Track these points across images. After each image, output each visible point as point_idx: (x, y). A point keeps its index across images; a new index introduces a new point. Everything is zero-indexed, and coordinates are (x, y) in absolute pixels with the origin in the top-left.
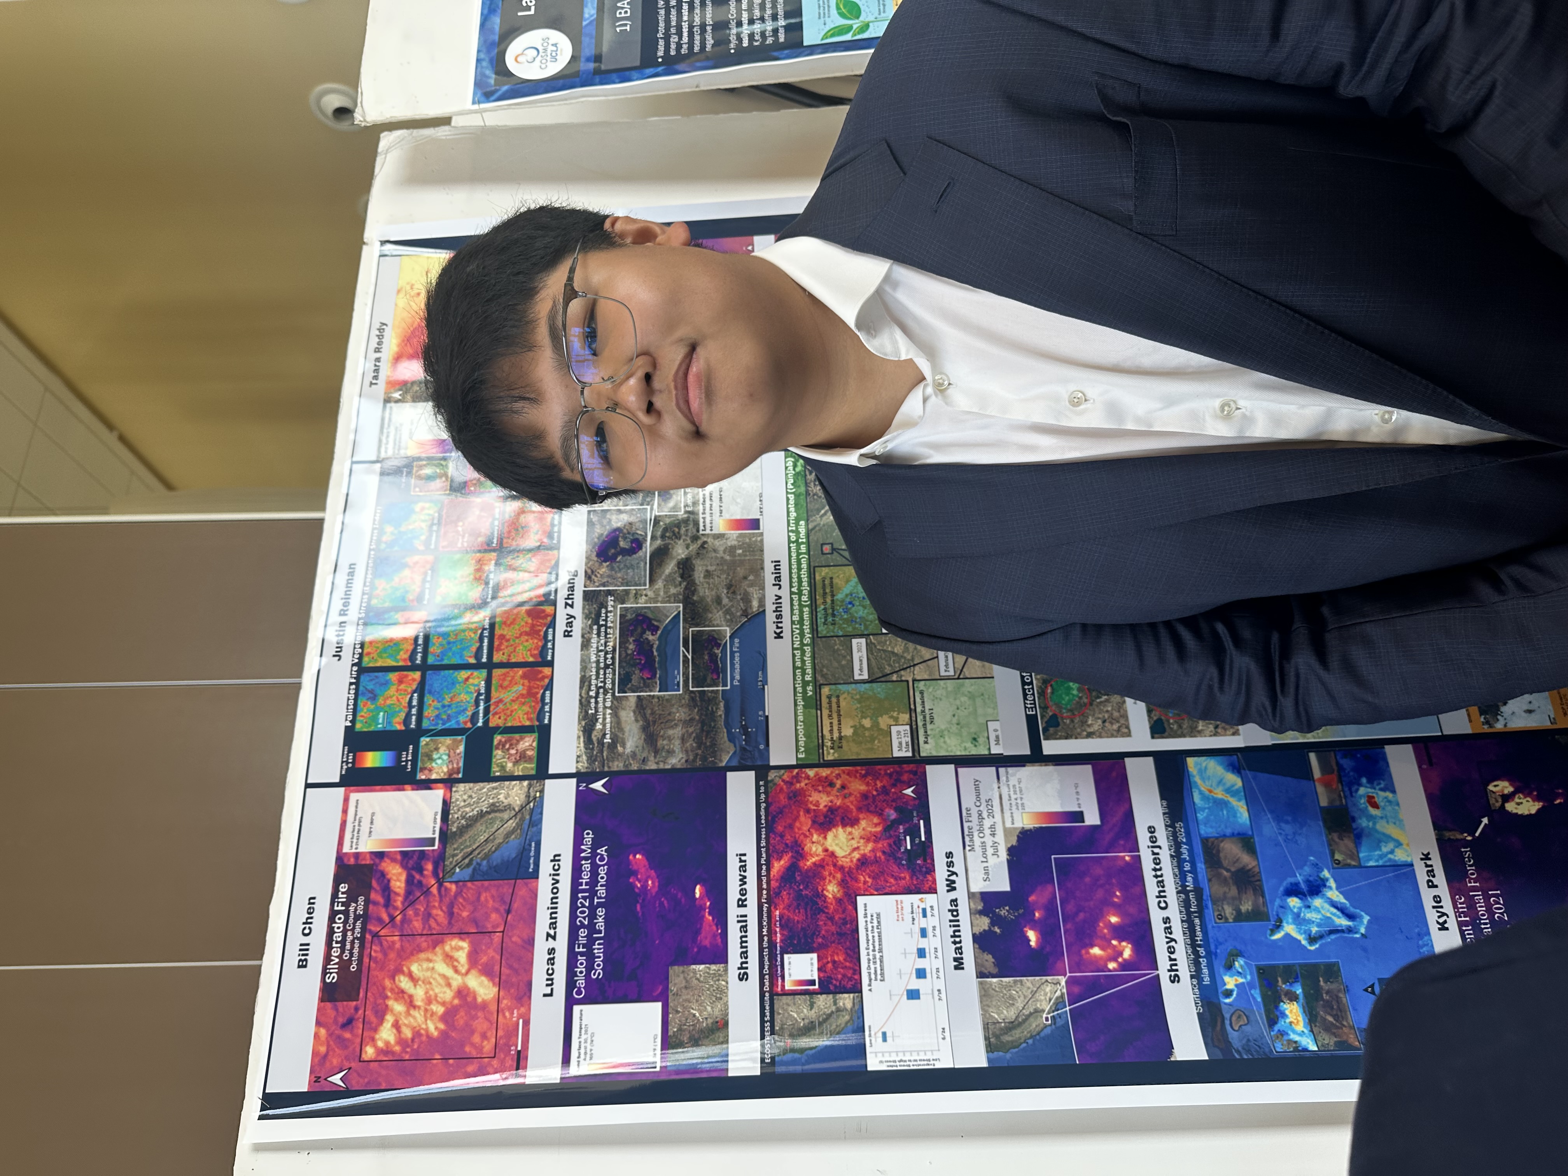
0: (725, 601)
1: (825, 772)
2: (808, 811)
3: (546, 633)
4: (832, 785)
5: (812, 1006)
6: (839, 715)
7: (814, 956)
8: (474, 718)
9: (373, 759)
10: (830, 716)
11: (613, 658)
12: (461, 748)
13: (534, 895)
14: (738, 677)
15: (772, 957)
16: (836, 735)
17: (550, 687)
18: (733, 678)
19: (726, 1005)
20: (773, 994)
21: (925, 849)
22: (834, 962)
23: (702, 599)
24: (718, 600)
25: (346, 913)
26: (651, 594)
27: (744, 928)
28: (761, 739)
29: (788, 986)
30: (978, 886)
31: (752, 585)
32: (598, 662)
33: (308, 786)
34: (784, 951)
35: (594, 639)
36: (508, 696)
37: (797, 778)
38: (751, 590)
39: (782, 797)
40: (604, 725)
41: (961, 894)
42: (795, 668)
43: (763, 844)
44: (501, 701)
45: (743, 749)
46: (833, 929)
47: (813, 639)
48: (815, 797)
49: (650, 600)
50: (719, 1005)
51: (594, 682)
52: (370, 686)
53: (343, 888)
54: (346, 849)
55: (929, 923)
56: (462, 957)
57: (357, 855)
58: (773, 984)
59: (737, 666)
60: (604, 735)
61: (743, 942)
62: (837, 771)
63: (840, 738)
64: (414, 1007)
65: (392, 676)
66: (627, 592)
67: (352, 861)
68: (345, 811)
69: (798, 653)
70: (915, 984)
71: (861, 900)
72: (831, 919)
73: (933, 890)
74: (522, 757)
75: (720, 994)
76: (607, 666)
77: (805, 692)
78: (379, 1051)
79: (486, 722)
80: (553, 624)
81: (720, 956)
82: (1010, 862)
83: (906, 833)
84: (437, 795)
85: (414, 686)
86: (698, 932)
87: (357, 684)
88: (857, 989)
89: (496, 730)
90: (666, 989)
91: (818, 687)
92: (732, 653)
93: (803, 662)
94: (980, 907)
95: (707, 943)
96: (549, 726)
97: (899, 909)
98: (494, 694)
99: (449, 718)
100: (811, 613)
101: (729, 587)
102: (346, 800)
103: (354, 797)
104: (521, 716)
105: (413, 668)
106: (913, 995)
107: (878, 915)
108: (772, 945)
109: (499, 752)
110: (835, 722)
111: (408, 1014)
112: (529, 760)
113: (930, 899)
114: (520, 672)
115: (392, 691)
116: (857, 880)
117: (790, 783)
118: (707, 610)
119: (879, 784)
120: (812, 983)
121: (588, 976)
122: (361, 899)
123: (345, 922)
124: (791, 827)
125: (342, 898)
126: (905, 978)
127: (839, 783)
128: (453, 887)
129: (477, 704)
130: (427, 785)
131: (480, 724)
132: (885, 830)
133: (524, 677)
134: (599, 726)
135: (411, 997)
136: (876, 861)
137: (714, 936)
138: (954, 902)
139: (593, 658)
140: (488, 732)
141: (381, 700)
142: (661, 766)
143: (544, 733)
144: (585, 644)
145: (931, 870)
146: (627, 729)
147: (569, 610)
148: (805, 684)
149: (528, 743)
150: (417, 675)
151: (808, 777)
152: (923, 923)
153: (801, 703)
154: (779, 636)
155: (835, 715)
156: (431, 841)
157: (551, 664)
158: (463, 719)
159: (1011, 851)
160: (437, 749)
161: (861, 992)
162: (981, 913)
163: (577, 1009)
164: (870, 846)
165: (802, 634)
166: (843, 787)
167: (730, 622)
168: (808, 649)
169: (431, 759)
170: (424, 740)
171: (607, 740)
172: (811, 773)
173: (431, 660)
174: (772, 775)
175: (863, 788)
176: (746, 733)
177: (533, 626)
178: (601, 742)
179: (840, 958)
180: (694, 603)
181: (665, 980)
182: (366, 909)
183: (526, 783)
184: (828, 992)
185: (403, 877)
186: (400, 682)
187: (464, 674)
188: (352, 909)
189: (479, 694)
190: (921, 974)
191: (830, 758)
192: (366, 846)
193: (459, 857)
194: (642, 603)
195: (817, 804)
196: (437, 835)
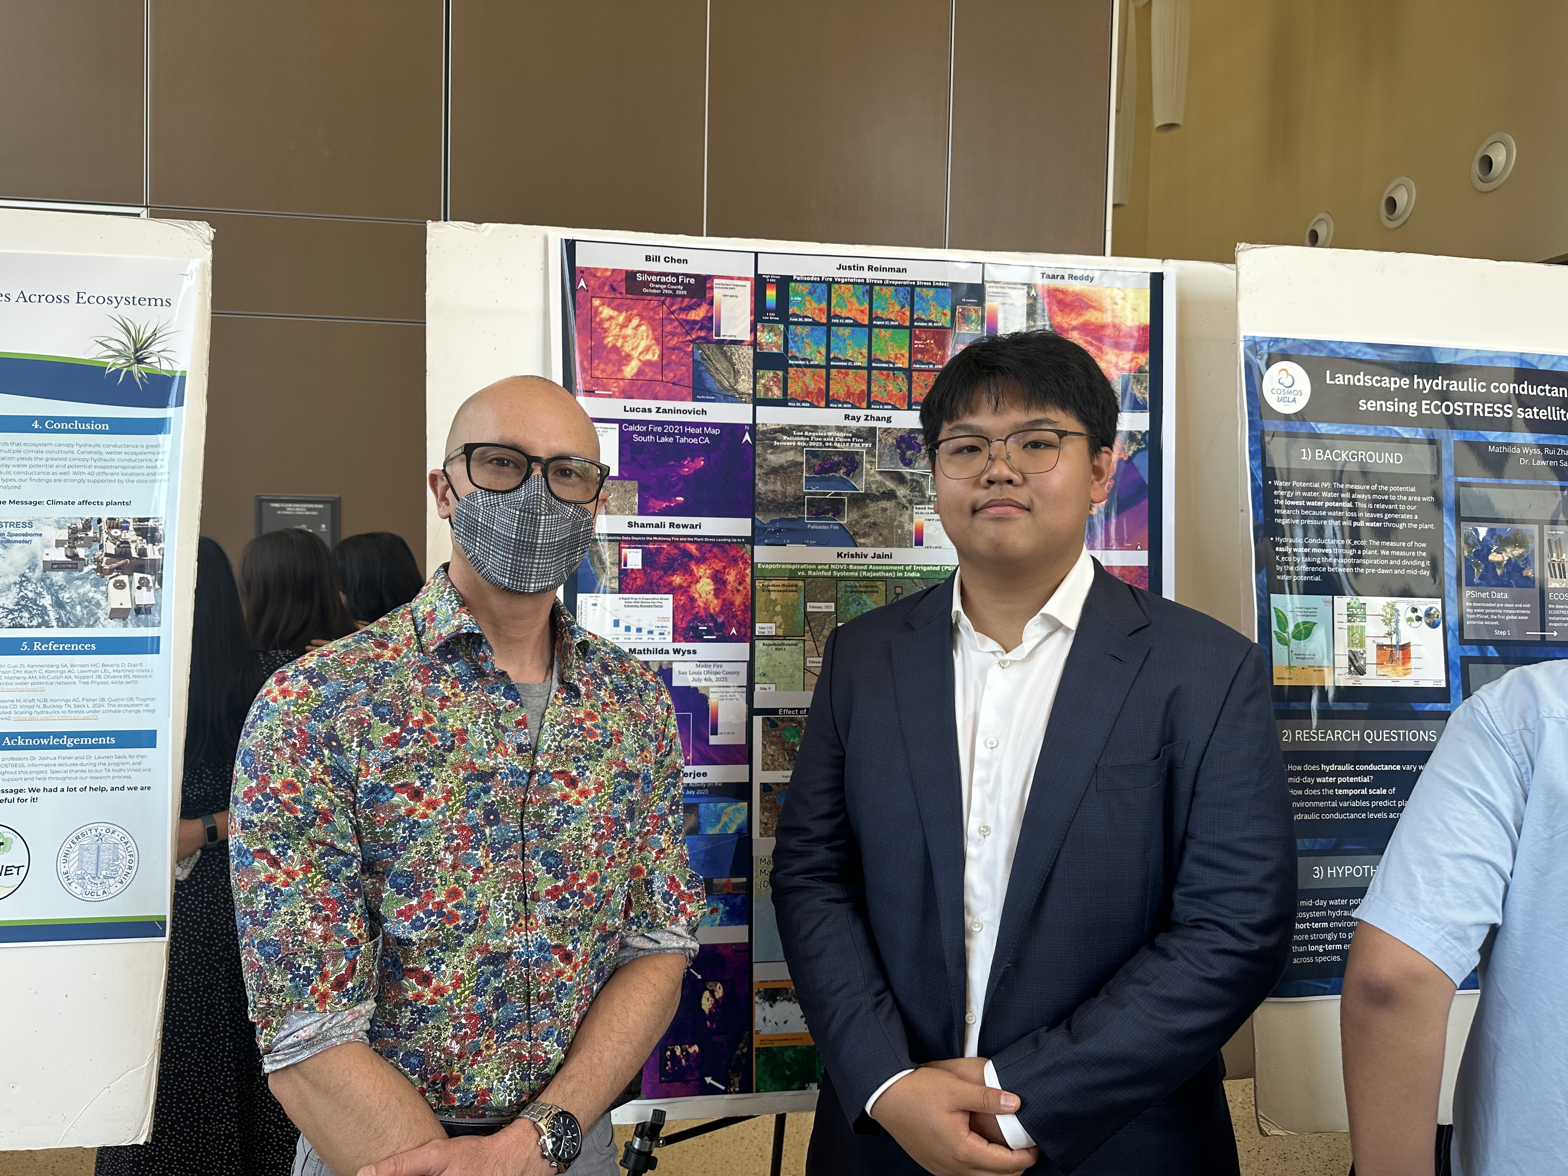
0: (865, 521)
1: (748, 580)
2: (725, 568)
3: (849, 403)
4: (740, 584)
5: (612, 564)
6: (784, 591)
7: (640, 567)
8: (795, 358)
9: (771, 295)
10: (784, 585)
11: (829, 447)
12: (775, 350)
13: (683, 399)
14: (813, 527)
15: (640, 542)
16: (771, 588)
17: (812, 406)
18: (812, 524)
19: (615, 514)
20: (620, 541)
21: (698, 638)
22: (636, 578)
23: (867, 506)
24: (865, 516)
25: (677, 283)
26: (872, 471)
27: (657, 526)
28: (771, 541)
29: (624, 551)
30: (676, 667)
31: (875, 539)
32: (827, 437)
33: (756, 254)
34: (643, 549)
35: (842, 434)
36: (808, 379)
37: (745, 562)
38: (872, 538)
39: (734, 552)
40: (785, 441)
41: (671, 657)
42: (817, 565)
43: (706, 539)
44: (805, 375)
45: (765, 529)
46: (655, 579)
47: (836, 577)
48: (733, 573)
49: (867, 471)
50: (615, 510)
51: (814, 434)
52: (818, 290)
53: (692, 281)
54: (716, 281)
55: (656, 637)
56: (649, 356)
57: (712, 288)
58: (625, 541)
59: (820, 527)
60: (779, 441)
61: (649, 525)
62: (749, 587)
63: (769, 591)
64: (621, 329)
65: (824, 305)
66: (874, 456)
67: (708, 285)
68: (739, 279)
69: (827, 567)
70: (622, 625)
71: (670, 597)
72: (660, 578)
73: (674, 640)
74: (768, 389)
75: (621, 511)
76: (824, 442)
77: (801, 570)
78: (597, 308)
79: (791, 366)
80: (854, 407)
81: (642, 512)
82: (688, 688)
83: (708, 627)
84: (748, 337)
85: (817, 319)
86: (656, 498)
87: (821, 282)
88: (621, 591)
89: (786, 372)
90: (625, 479)
91: (803, 579)
92: (829, 524)
93: (821, 570)
94: (664, 667)
95: (650, 503)
96: (787, 406)
97: (665, 619)
98: (809, 370)
99: (795, 342)
100: (854, 577)
101: (875, 524)
102: (746, 279)
103: (748, 284)
104: (794, 388)
105: (829, 318)
106: (616, 623)
107: (661, 607)
108: (647, 542)
109: (771, 375)
110: (780, 588)
111: (617, 325)
112: (766, 394)
113: (670, 638)
114: (823, 387)
115: (815, 305)
116: (682, 595)
117: (742, 557)
118: (859, 508)
119: (739, 613)
120: (625, 565)
121: (635, 432)
122: (685, 292)
123: (672, 283)
124: (715, 557)
125: (686, 281)
126: (626, 619)
127: (741, 588)
128: (690, 350)
129: (803, 360)
130: (754, 330)
131: (790, 362)
132: (711, 614)
133: (820, 389)
134: (785, 438)
135: (627, 326)
136: (693, 608)
137: (654, 508)
138: (667, 652)
139: (830, 434)
140: (785, 367)
141: (808, 298)
142: (757, 477)
143: (782, 403)
144: (839, 429)
145: (686, 640)
146: (782, 455)
147: (863, 418)
148: (806, 571)
149: (777, 393)
150: (824, 320)
151: (745, 569)
152: (656, 633)
153: (794, 567)
154: (839, 555)
155: (784, 588)
156: (718, 334)
157: (827, 406)
158: (794, 351)
159: (696, 689)
160: (776, 335)
161: (619, 593)
162: (661, 667)
163: (617, 426)
164: (702, 605)
165: (839, 570)
166: (738, 591)
167: (850, 523)
168: (829, 574)
169: (769, 332)
170: (782, 327)
171: (776, 443)
172: (748, 571)
173: (834, 329)
174: (748, 547)
175: (737, 603)
176: (775, 531)
177: (853, 394)
178: (774, 439)
179: (638, 582)
180: (864, 500)
181: (631, 479)
182: (679, 296)
183: (751, 392)
184: (620, 574)
185: (697, 318)
186: (820, 310)
187: (823, 350)
188: (679, 287)
189: (810, 361)
190: (628, 629)
191: (757, 584)
192: (717, 294)
193: (708, 352)
194: (866, 466)
195: (728, 574)
196: (722, 338)
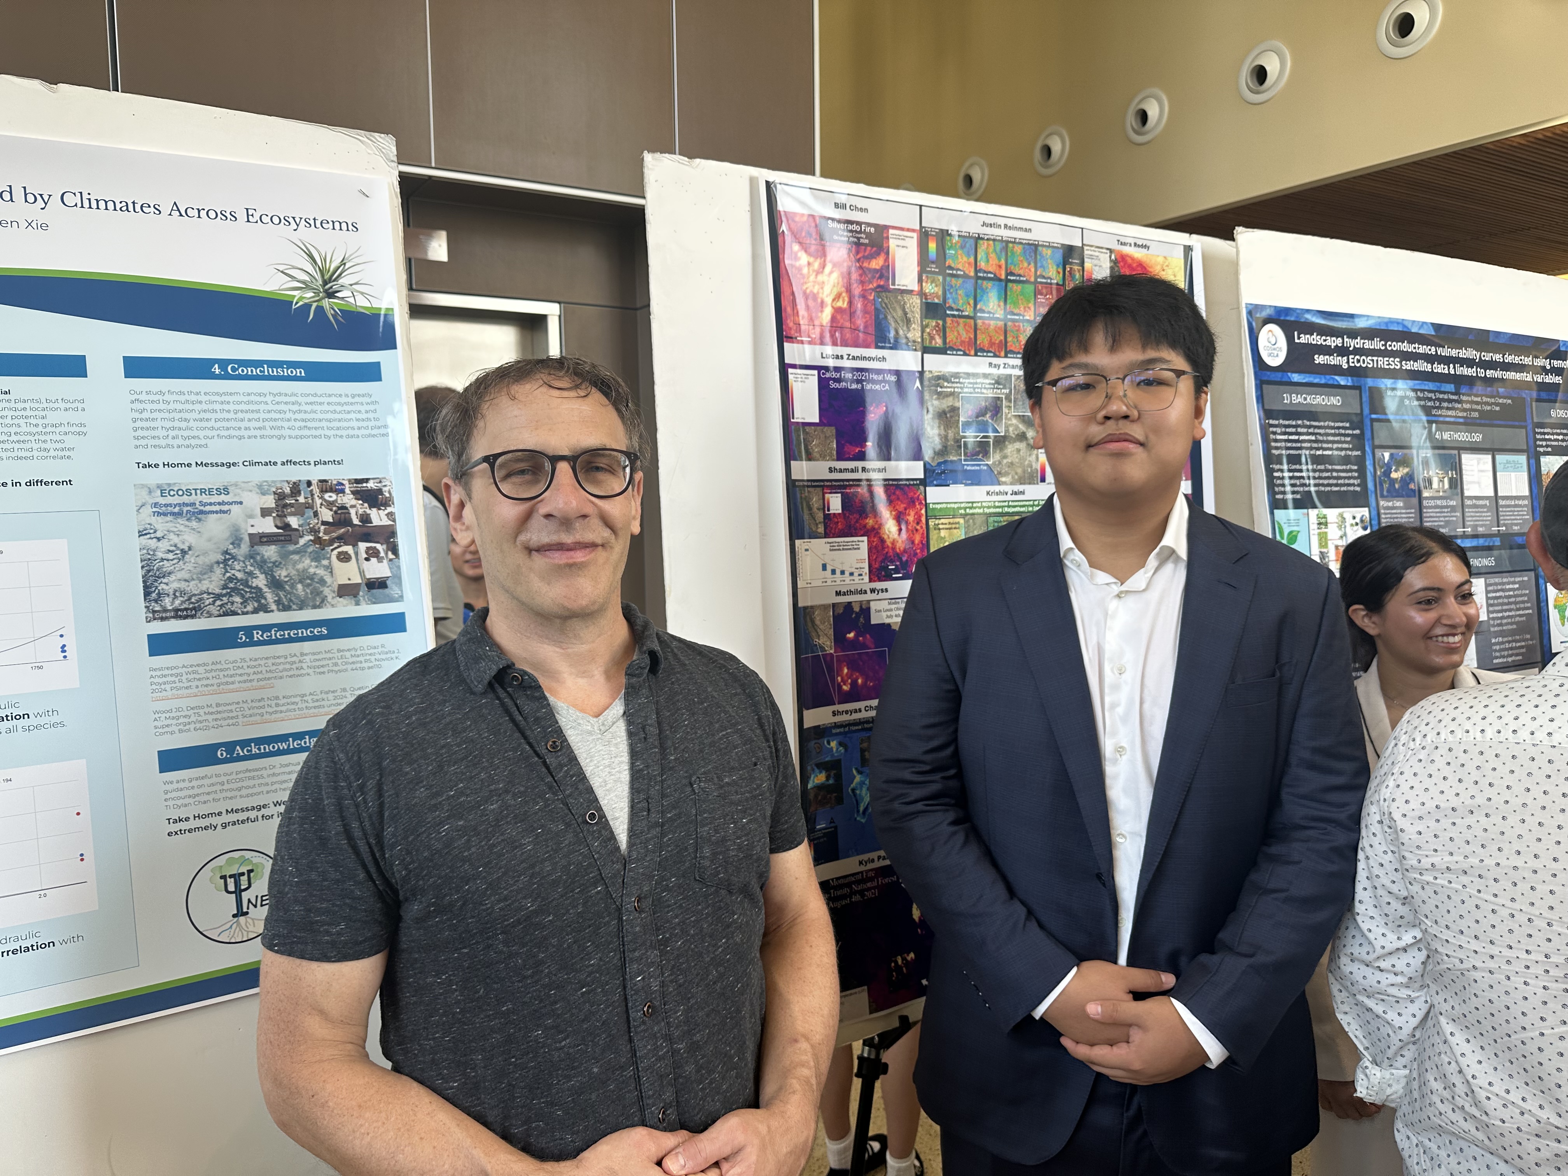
0: (1005, 461)
1: (923, 519)
2: (905, 509)
3: (991, 352)
4: (918, 523)
5: (818, 509)
6: (950, 529)
7: (840, 511)
8: (951, 309)
9: (932, 246)
10: (950, 523)
11: (978, 393)
12: (936, 301)
13: (867, 346)
14: (969, 468)
15: (840, 487)
16: (941, 526)
17: (965, 354)
18: (968, 465)
19: (818, 460)
20: (823, 487)
21: (889, 577)
22: (838, 522)
23: (1006, 447)
24: (1005, 457)
25: (860, 232)
26: (1009, 416)
27: (852, 471)
28: (939, 482)
29: (827, 496)
30: (874, 606)
31: (1013, 477)
32: (976, 383)
33: (921, 206)
34: (842, 493)
35: (988, 381)
36: (961, 329)
37: (921, 503)
38: (1010, 476)
39: (912, 494)
40: (946, 387)
41: (869, 596)
42: (973, 503)
43: (891, 482)
44: (959, 324)
45: (934, 471)
46: (852, 522)
47: (986, 514)
48: (912, 513)
49: (1006, 415)
50: (818, 456)
51: (967, 381)
52: (968, 245)
53: (873, 230)
54: (891, 231)
55: (856, 577)
56: (840, 304)
57: (888, 238)
58: (828, 486)
59: (973, 468)
60: (941, 387)
61: (846, 470)
62: (924, 526)
63: (939, 529)
64: (816, 275)
65: (972, 259)
66: (1010, 401)
67: (885, 235)
68: (908, 230)
69: (979, 505)
70: (829, 568)
71: (865, 539)
72: (857, 522)
73: (871, 580)
74: (932, 338)
75: (823, 457)
76: (974, 389)
77: (960, 508)
78: (796, 254)
79: (948, 316)
80: (995, 356)
81: (840, 457)
82: (884, 624)
83: (896, 565)
84: (915, 287)
85: (967, 272)
86: (851, 444)
87: (969, 237)
88: (826, 535)
89: (945, 322)
90: (825, 425)
91: (964, 516)
92: (979, 465)
93: (975, 508)
94: (864, 607)
95: (846, 449)
96: (946, 354)
97: (862, 561)
98: (961, 321)
99: (951, 293)
100: (999, 513)
101: (1012, 463)
102: (913, 231)
103: (915, 235)
104: (951, 337)
105: (976, 271)
106: (824, 567)
107: (859, 549)
108: (845, 487)
109: (934, 324)
110: (947, 526)
111: (814, 271)
112: (931, 342)
113: (867, 579)
114: (972, 336)
115: (965, 259)
116: (875, 537)
117: (918, 499)
118: (1001, 450)
119: (918, 551)
120: (829, 510)
121: (830, 379)
122: (867, 241)
123: (856, 231)
124: (898, 499)
125: (868, 230)
126: (831, 563)
127: (918, 527)
128: (872, 298)
129: (958, 310)
130: (920, 281)
131: (948, 312)
132: (898, 554)
133: (970, 338)
134: (946, 384)
135: (822, 272)
136: (883, 548)
137: (849, 453)
138: (866, 592)
139: (978, 381)
140: (944, 317)
141: (960, 252)
142: (926, 422)
143: (942, 351)
144: (985, 376)
145: (880, 580)
146: (944, 401)
147: (1002, 366)
148: (965, 508)
149: (938, 342)
150: (972, 274)
151: (921, 509)
152: (856, 574)
153: (956, 506)
154: (988, 493)
155: (950, 526)
156: (894, 284)
157: (976, 355)
158: (950, 302)
159: (889, 625)
160: (936, 286)
161: (825, 537)
162: (861, 607)
163: (815, 372)
164: (890, 545)
165: (989, 507)
166: (917, 530)
167: (994, 463)
168: (981, 511)
169: (932, 283)
170: (941, 278)
171: (939, 389)
172: (923, 512)
173: (980, 282)
174: (922, 488)
175: (917, 542)
176: (941, 473)
177: (994, 344)
178: (938, 385)
179: (840, 526)
180: (1004, 442)
181: (829, 425)
182: (863, 244)
183: (919, 340)
184: (824, 518)
185: (877, 267)
186: (969, 264)
187: (972, 302)
188: (863, 235)
189: (962, 311)
190: (833, 572)
191: (930, 523)
192: (892, 243)
193: (886, 301)
194: (1005, 410)
195: (909, 515)
196: (896, 287)
